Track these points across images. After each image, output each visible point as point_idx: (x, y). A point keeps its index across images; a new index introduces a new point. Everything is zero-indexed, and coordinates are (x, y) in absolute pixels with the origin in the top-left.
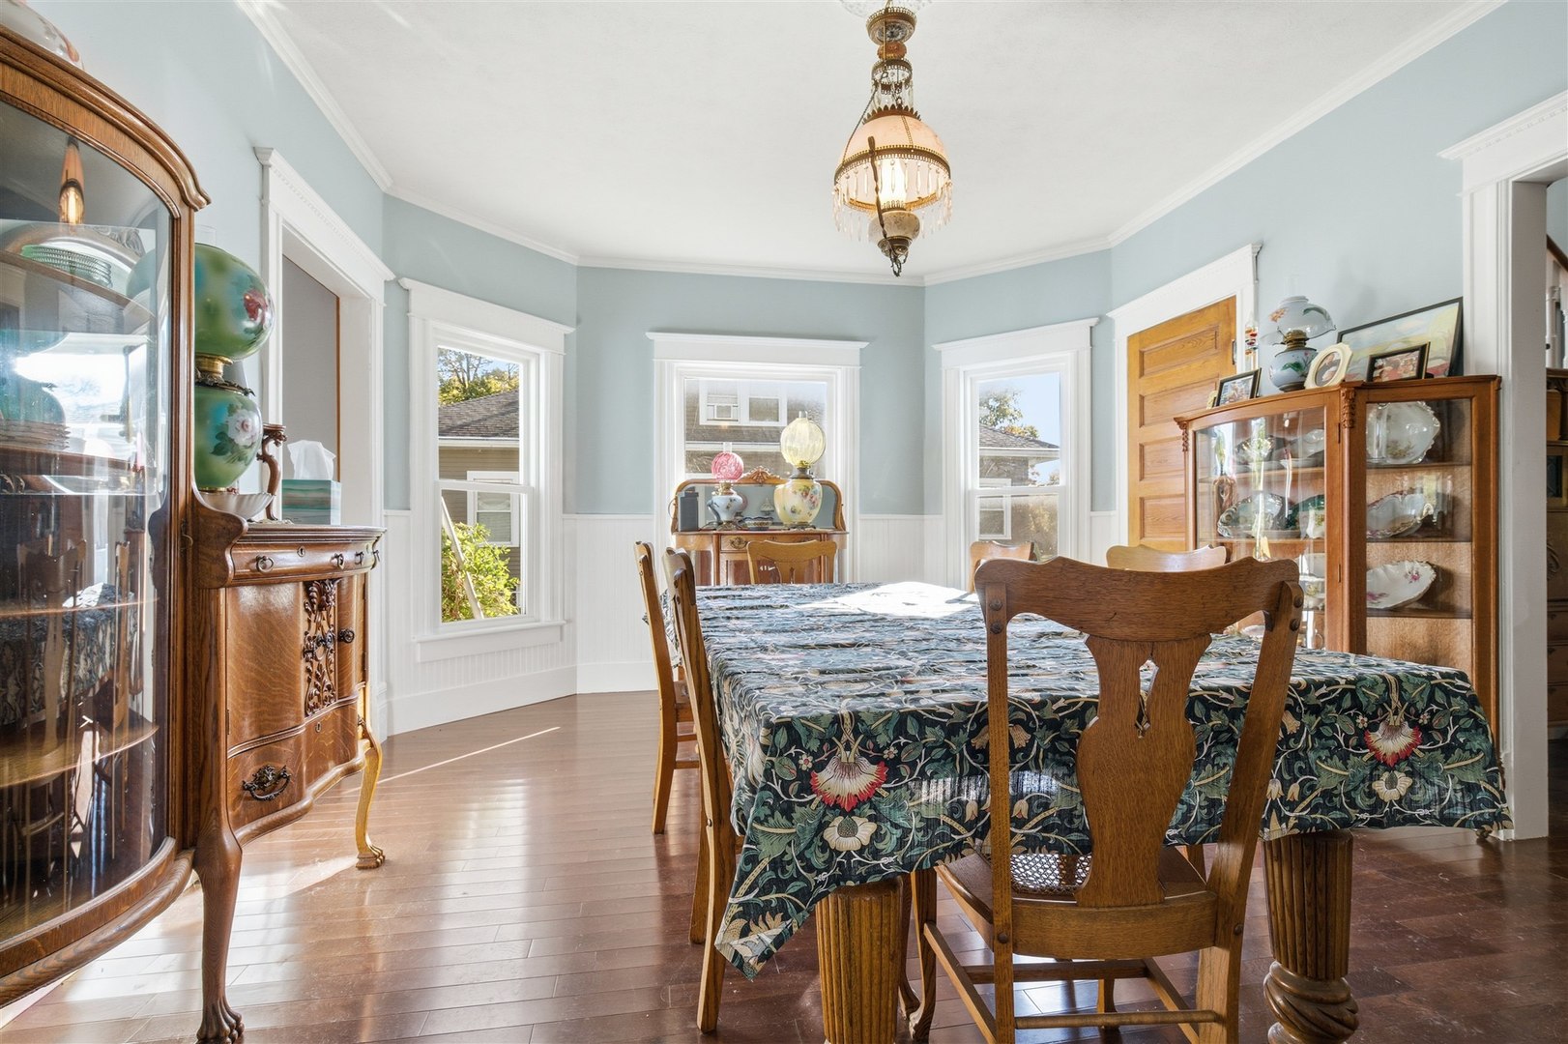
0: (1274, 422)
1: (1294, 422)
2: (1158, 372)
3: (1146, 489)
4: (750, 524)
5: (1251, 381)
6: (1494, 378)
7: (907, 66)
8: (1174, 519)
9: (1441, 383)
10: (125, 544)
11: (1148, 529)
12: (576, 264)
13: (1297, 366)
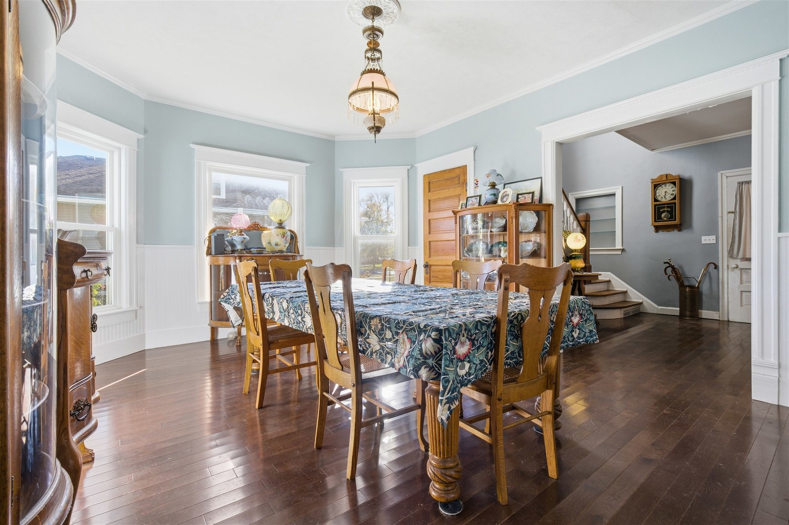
0: (485, 215)
1: (492, 216)
2: (436, 191)
3: (433, 237)
4: (253, 251)
5: (478, 199)
6: (552, 205)
7: (380, 51)
8: (443, 250)
9: (537, 205)
10: (46, 262)
11: (432, 254)
12: (144, 98)
13: (494, 195)
